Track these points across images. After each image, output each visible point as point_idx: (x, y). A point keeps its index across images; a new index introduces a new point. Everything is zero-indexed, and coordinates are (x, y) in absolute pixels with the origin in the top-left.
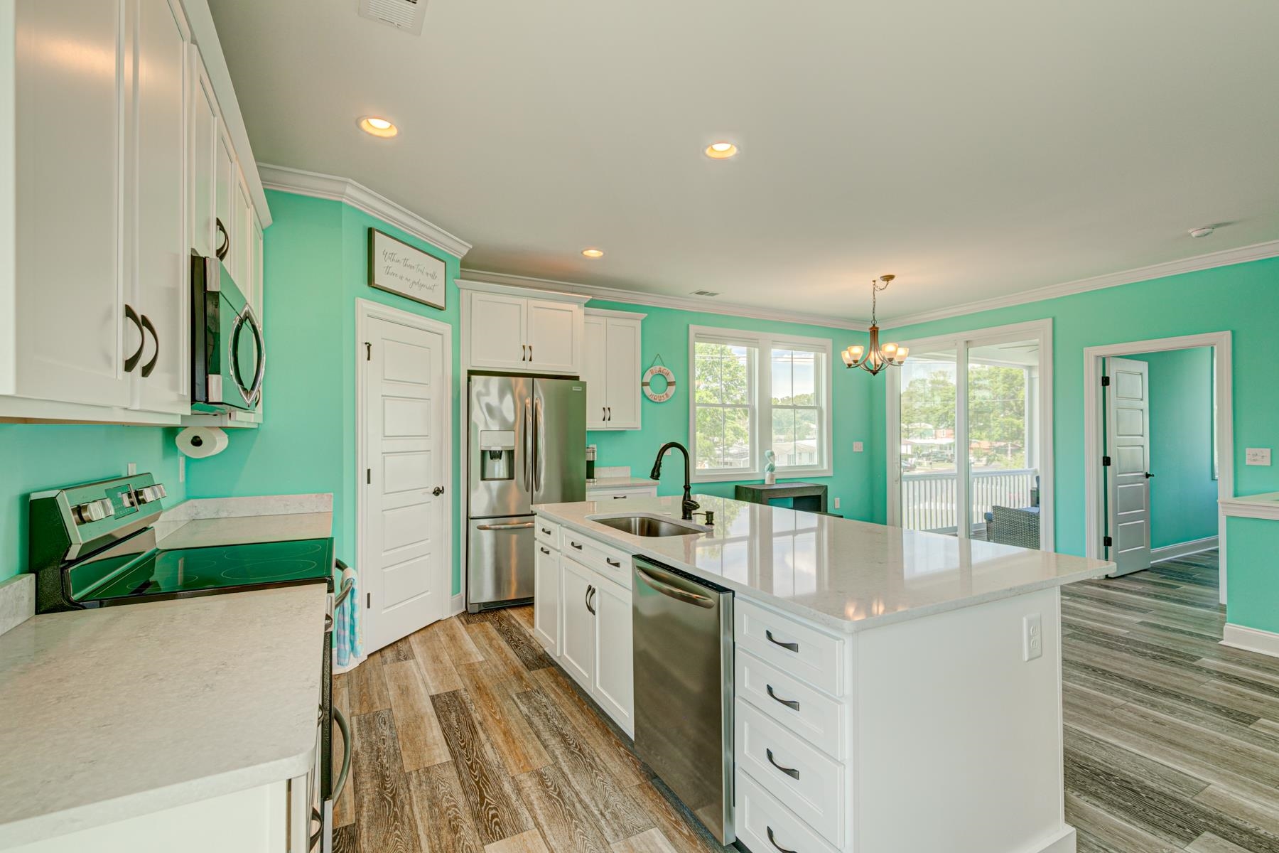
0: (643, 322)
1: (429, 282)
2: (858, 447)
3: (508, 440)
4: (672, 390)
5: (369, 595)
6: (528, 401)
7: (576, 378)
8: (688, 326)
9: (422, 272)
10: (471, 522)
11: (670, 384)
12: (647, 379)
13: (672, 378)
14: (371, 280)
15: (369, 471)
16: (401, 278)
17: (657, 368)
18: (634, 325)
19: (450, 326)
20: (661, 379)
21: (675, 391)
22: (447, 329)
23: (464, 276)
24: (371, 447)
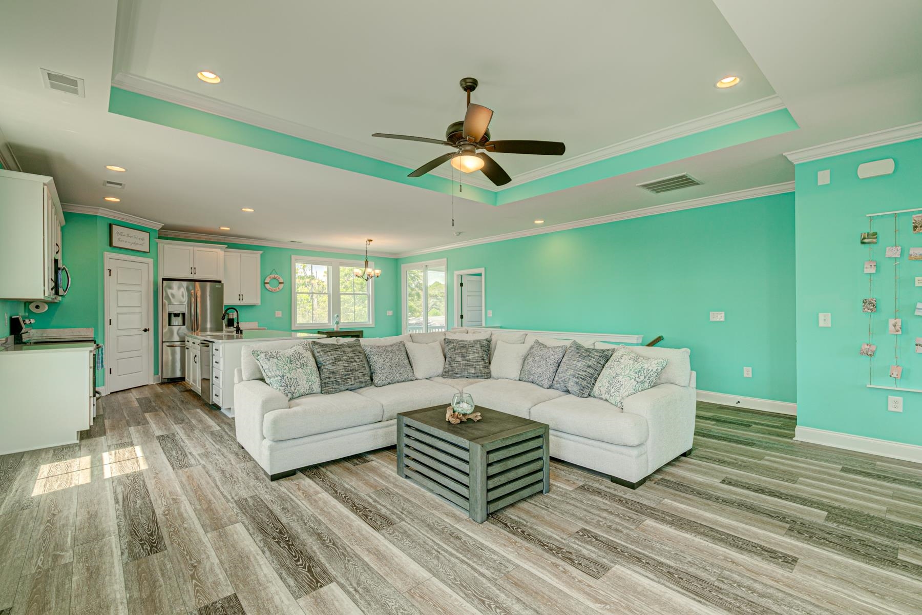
0: (261, 255)
1: (141, 242)
2: (390, 313)
3: (184, 309)
4: (281, 286)
5: (110, 369)
6: (193, 291)
7: (220, 282)
8: (291, 256)
9: (137, 238)
10: (164, 343)
11: (281, 283)
12: (267, 280)
13: (281, 280)
14: (111, 244)
15: (110, 320)
16: (126, 242)
17: (273, 276)
18: (256, 256)
19: (152, 260)
20: (275, 281)
21: (283, 287)
22: (151, 261)
23: (160, 238)
24: (111, 311)
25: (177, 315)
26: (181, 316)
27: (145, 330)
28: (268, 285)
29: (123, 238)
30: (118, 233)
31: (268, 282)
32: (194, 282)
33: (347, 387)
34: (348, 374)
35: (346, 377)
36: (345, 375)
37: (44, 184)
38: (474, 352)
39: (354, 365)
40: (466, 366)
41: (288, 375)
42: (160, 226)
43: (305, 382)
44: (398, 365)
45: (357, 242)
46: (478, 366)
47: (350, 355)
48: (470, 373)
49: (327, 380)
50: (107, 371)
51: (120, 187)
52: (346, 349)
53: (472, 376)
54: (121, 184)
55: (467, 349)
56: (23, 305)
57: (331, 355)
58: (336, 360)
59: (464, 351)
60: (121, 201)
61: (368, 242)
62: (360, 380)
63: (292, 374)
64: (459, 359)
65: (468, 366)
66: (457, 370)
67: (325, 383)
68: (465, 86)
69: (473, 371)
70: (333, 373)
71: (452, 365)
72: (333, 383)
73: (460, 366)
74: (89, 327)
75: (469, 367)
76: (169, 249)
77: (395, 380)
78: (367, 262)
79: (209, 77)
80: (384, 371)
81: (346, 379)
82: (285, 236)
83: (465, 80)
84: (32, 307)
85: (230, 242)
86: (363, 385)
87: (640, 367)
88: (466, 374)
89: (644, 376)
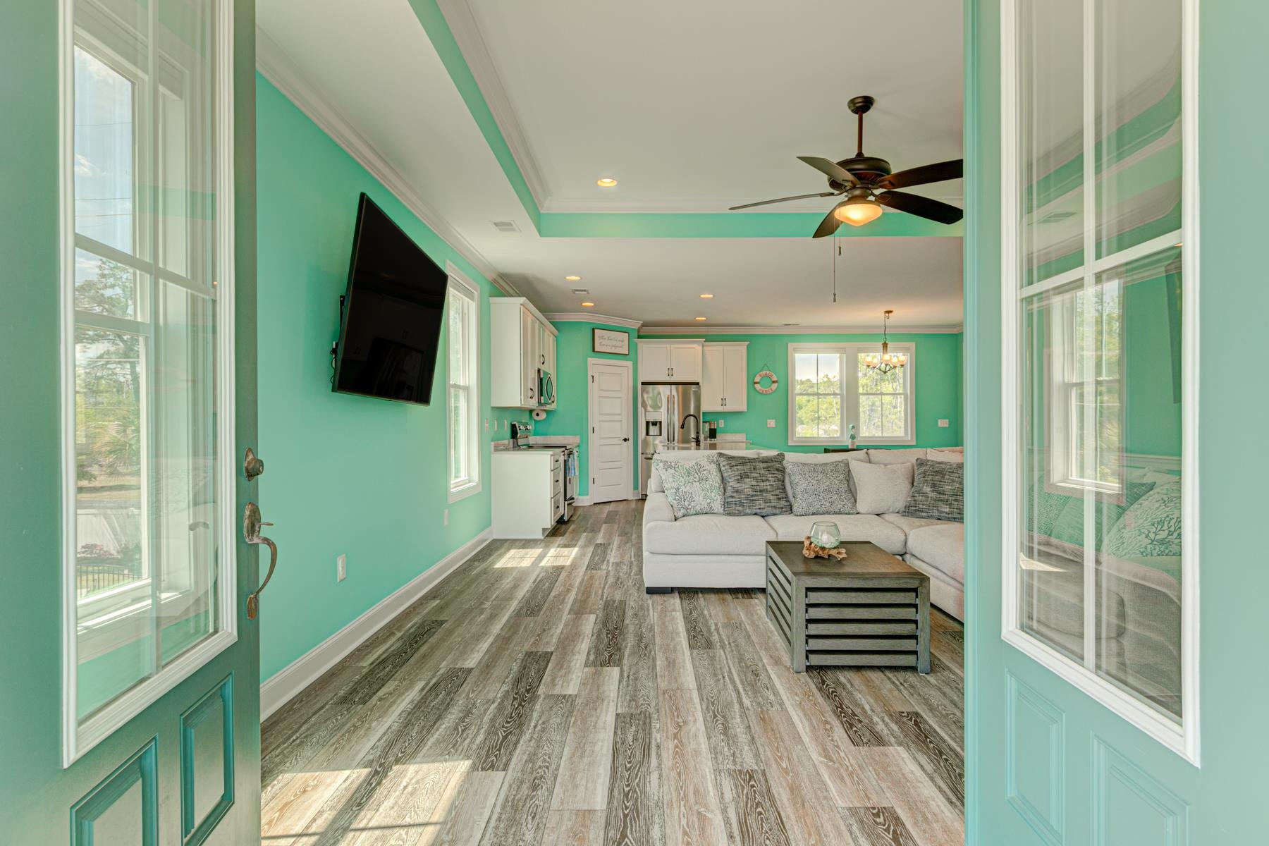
0: (747, 346)
1: (621, 344)
2: (943, 423)
4: (775, 386)
7: (697, 384)
8: (787, 345)
9: (617, 340)
11: (774, 382)
12: (757, 379)
13: (775, 379)
14: (593, 350)
15: (593, 428)
16: (607, 346)
17: (764, 372)
18: (741, 349)
19: (632, 362)
20: (767, 380)
21: (778, 387)
22: (630, 364)
23: (639, 337)
24: (594, 419)
25: (654, 424)
26: (658, 424)
27: (625, 440)
28: (758, 385)
29: (604, 342)
30: (599, 337)
31: (758, 381)
32: (669, 386)
33: (755, 511)
34: (756, 495)
35: (754, 498)
36: (752, 496)
37: (521, 305)
38: (954, 481)
39: (767, 485)
40: (936, 500)
41: (683, 488)
42: (638, 324)
43: (701, 498)
44: (828, 490)
45: (871, 315)
46: (956, 503)
47: (762, 472)
48: (941, 512)
49: (730, 500)
50: (591, 481)
51: (585, 293)
52: (757, 464)
53: (946, 517)
54: (585, 291)
55: (944, 475)
56: (528, 413)
57: (738, 470)
58: (743, 477)
59: (938, 478)
60: (595, 305)
61: (887, 315)
62: (773, 504)
63: (688, 487)
64: (927, 489)
65: (939, 500)
66: (921, 506)
67: (727, 503)
68: (853, 108)
69: (947, 510)
70: (737, 491)
71: (916, 498)
72: (736, 504)
73: (927, 501)
74: (575, 435)
75: (940, 503)
76: (647, 348)
77: (822, 509)
78: (885, 346)
79: (607, 183)
80: (806, 496)
81: (753, 500)
82: (775, 318)
83: (852, 102)
84: (534, 414)
85: (709, 332)
86: (777, 511)
87: (1165, 515)
88: (936, 513)
89: (1167, 532)
